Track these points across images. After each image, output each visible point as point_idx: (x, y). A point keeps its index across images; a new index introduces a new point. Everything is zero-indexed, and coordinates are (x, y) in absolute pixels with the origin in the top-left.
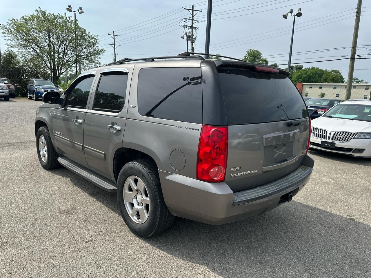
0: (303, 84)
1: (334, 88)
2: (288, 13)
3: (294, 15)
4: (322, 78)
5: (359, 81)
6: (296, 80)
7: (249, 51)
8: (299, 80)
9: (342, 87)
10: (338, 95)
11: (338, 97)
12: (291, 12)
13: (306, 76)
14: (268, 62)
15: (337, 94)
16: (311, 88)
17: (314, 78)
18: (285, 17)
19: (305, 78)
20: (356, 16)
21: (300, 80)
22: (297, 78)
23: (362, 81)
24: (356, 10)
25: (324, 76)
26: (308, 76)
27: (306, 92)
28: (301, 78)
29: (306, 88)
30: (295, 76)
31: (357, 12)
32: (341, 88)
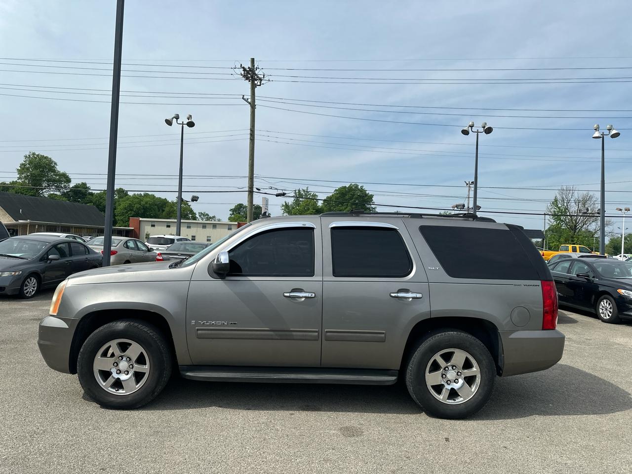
0: (141, 219)
1: (187, 228)
2: (173, 118)
3: (181, 123)
4: (163, 211)
5: (210, 218)
6: (123, 212)
7: (29, 156)
8: (129, 212)
9: (199, 225)
10: (194, 237)
11: (194, 240)
12: (177, 117)
13: (140, 207)
14: (70, 179)
15: (192, 236)
16: (153, 226)
17: (152, 211)
18: (169, 122)
19: (139, 209)
20: (251, 139)
21: (131, 213)
22: (125, 209)
23: (214, 217)
24: (249, 132)
25: (167, 209)
26: (143, 206)
27: (146, 233)
28: (131, 210)
29: (146, 227)
30: (122, 207)
31: (251, 135)
32: (197, 227)
